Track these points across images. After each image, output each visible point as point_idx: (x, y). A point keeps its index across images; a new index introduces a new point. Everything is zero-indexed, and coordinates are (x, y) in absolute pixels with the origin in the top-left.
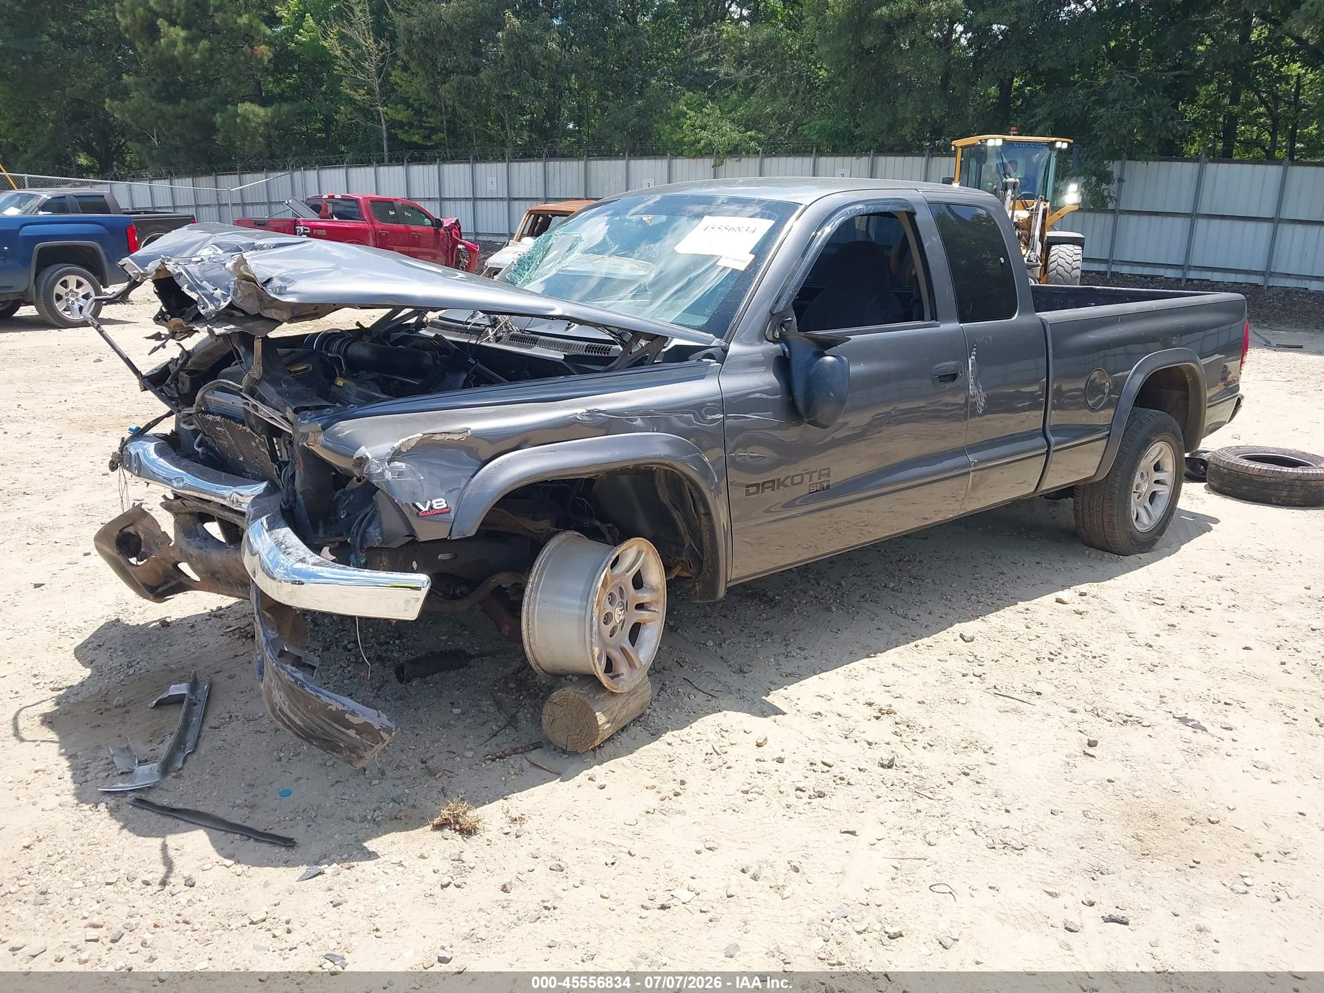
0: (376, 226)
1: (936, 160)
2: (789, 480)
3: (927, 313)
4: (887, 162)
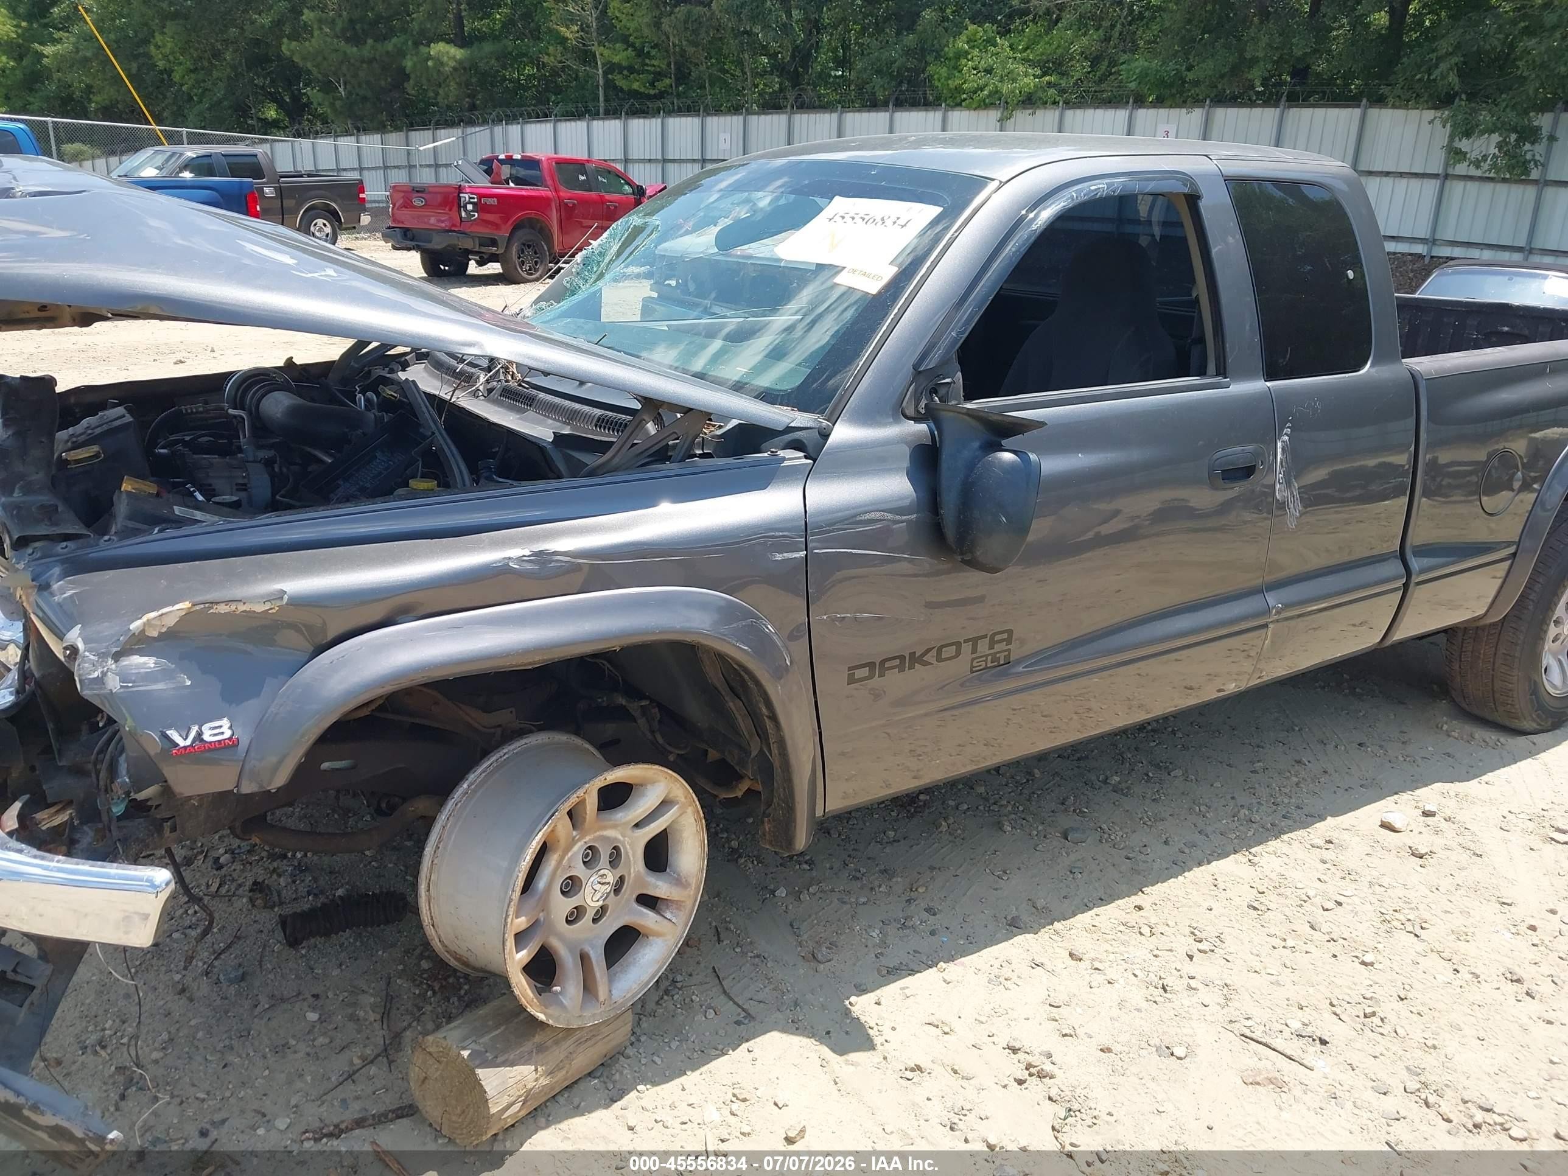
0: (561, 194)
1: (1294, 112)
2: (934, 652)
3: (1211, 367)
4: (1227, 116)
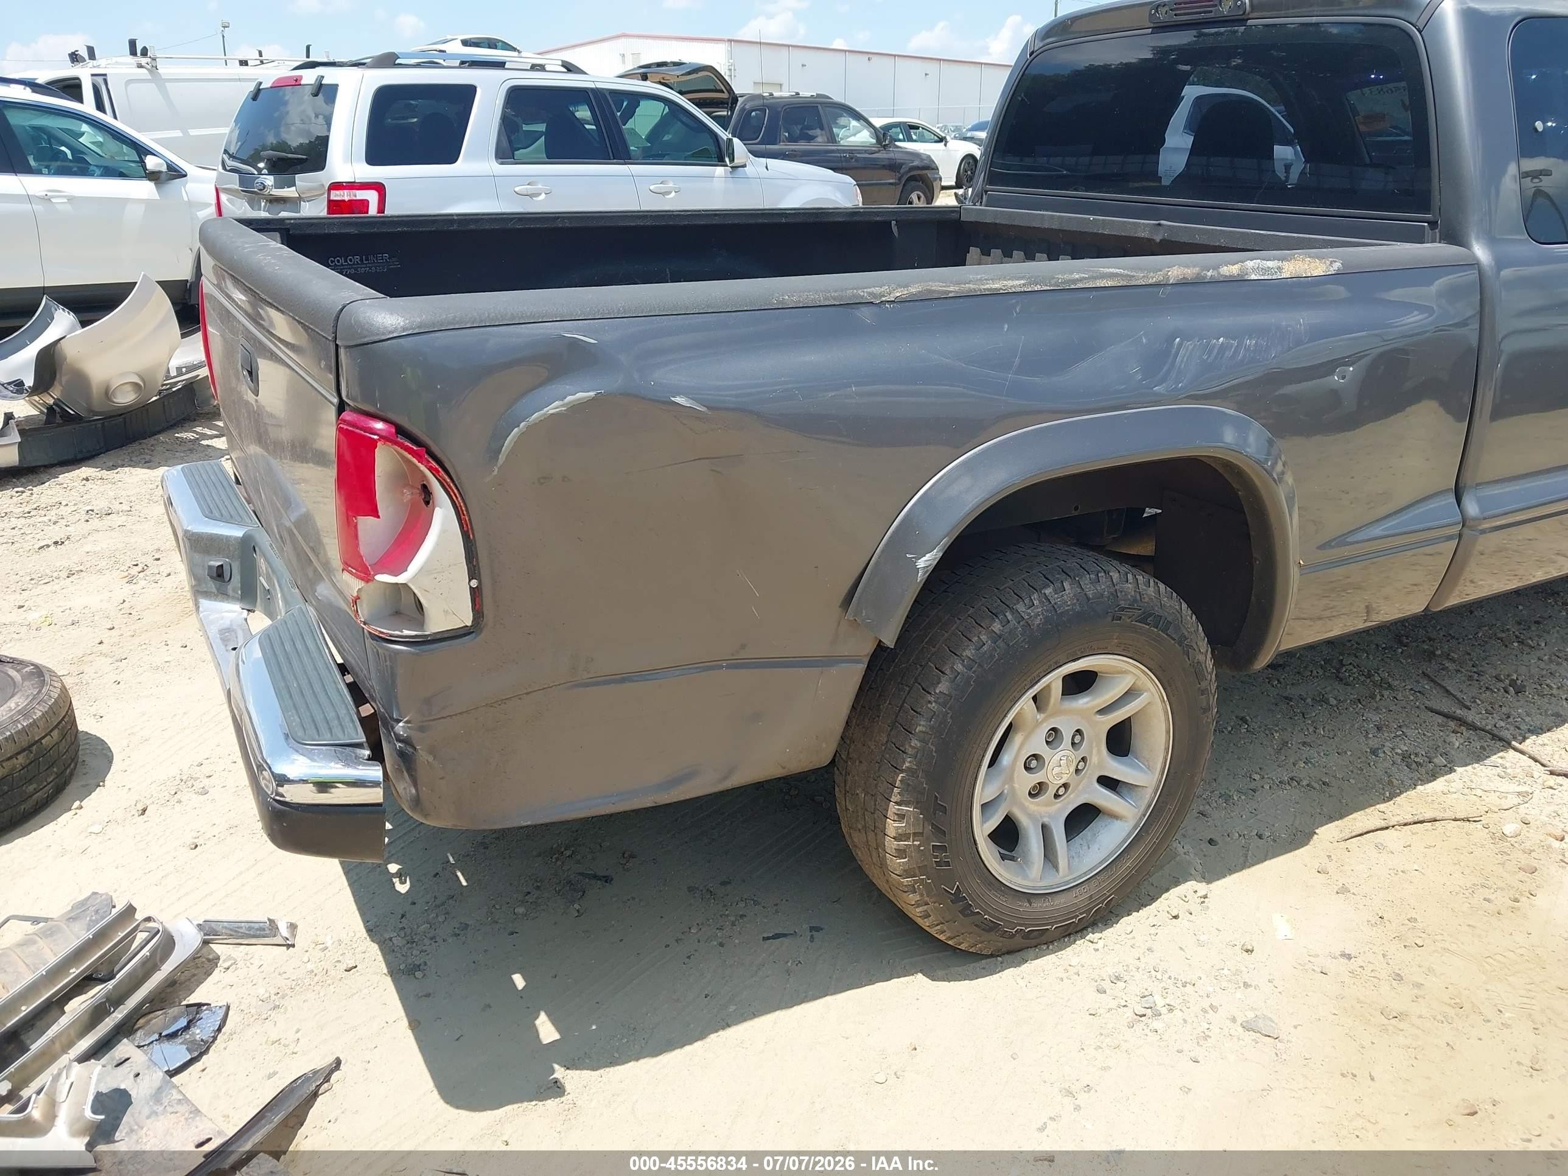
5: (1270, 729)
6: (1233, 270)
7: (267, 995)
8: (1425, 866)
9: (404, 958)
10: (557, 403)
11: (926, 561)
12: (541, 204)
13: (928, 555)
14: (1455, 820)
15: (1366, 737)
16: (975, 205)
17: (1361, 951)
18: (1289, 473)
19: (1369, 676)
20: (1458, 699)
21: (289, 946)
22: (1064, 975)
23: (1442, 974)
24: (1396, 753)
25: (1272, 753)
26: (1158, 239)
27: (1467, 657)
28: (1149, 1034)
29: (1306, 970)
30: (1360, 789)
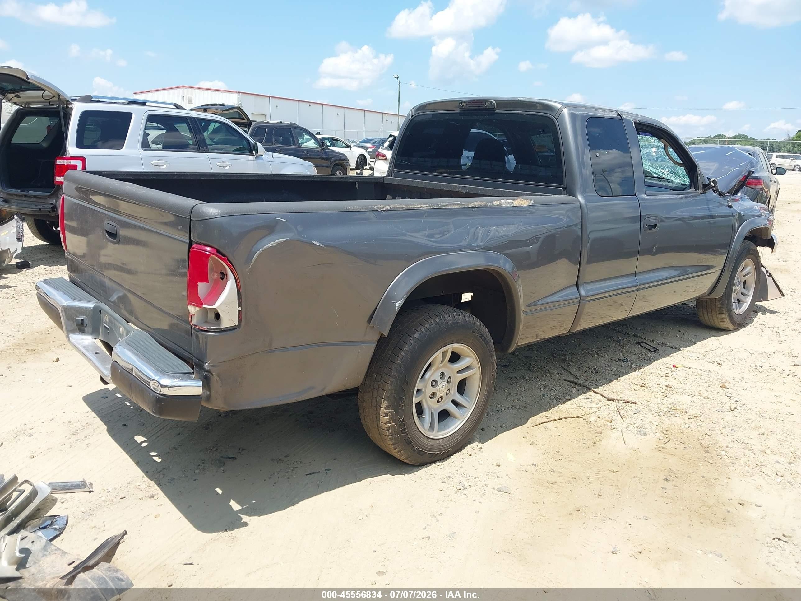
5: (503, 389)
6: (497, 203)
7: (85, 511)
8: (562, 434)
9: (147, 493)
10: (273, 243)
11: (399, 304)
12: (228, 170)
13: (399, 302)
14: (573, 417)
15: (541, 390)
16: (389, 176)
17: (540, 463)
18: (520, 280)
19: (541, 368)
20: (575, 376)
21: (90, 492)
22: (429, 478)
23: (568, 468)
24: (552, 396)
25: (505, 397)
26: (464, 192)
27: (578, 361)
28: (463, 495)
29: (520, 471)
30: (538, 409)
